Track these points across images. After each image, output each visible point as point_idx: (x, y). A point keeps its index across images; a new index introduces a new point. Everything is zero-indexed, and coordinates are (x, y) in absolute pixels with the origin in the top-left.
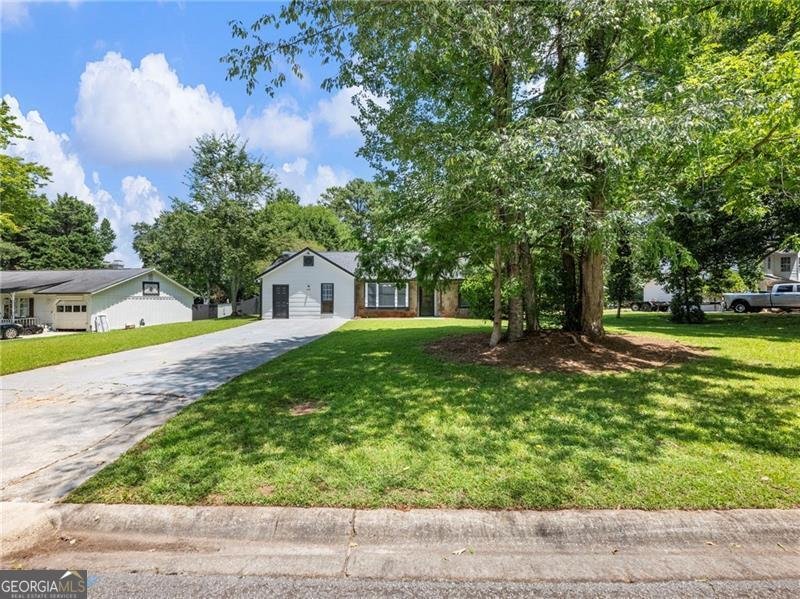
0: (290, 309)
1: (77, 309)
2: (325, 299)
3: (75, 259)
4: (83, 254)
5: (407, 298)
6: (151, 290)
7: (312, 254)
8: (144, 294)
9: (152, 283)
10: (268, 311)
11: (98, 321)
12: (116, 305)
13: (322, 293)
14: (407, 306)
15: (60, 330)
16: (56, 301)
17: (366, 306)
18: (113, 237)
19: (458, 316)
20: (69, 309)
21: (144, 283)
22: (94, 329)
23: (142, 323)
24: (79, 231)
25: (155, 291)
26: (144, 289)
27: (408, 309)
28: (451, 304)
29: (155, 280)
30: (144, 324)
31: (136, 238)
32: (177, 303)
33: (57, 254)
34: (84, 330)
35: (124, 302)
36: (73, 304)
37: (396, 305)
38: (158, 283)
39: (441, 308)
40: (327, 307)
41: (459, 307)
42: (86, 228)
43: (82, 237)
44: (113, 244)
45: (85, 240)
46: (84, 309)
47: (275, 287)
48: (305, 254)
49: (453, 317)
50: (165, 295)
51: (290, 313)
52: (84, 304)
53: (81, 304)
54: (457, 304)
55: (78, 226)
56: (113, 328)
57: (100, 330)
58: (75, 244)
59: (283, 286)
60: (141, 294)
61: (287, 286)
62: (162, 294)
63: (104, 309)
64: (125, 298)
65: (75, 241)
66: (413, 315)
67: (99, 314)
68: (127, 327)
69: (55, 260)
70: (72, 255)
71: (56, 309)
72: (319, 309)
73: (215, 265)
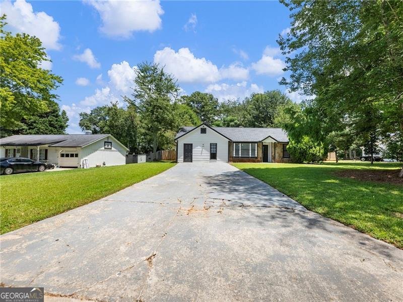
0: (193, 157)
1: (72, 155)
2: (212, 152)
3: (51, 131)
4: (56, 128)
5: (256, 151)
6: (108, 146)
7: (205, 127)
8: (105, 148)
9: (108, 142)
10: (181, 158)
11: (84, 162)
12: (92, 154)
13: (211, 149)
14: (256, 156)
15: (63, 167)
16: (61, 151)
17: (234, 156)
18: (68, 120)
19: (283, 162)
20: (67, 156)
21: (105, 142)
22: (82, 167)
23: (104, 164)
24: (54, 116)
25: (110, 147)
26: (105, 145)
27: (257, 158)
28: (279, 156)
29: (110, 141)
30: (105, 165)
31: (81, 120)
32: (119, 154)
33: (42, 128)
34: (77, 167)
35: (96, 152)
36: (70, 153)
37: (250, 156)
38: (111, 143)
39: (274, 158)
40: (213, 156)
41: (283, 157)
42: (57, 114)
43: (55, 119)
44: (67, 124)
45: (57, 120)
46: (77, 155)
47: (185, 144)
48: (202, 127)
49: (280, 162)
50: (114, 149)
51: (193, 159)
52: (76, 153)
53: (74, 153)
54: (282, 156)
55: (53, 113)
56: (91, 166)
57: (85, 168)
58: (52, 123)
59: (189, 144)
60: (103, 148)
61: (192, 144)
62: (113, 149)
63: (87, 156)
64: (96, 150)
65: (52, 121)
66: (258, 161)
67: (84, 159)
68: (97, 166)
69: (41, 131)
70: (50, 128)
71: (60, 155)
72: (209, 157)
73: (133, 134)
